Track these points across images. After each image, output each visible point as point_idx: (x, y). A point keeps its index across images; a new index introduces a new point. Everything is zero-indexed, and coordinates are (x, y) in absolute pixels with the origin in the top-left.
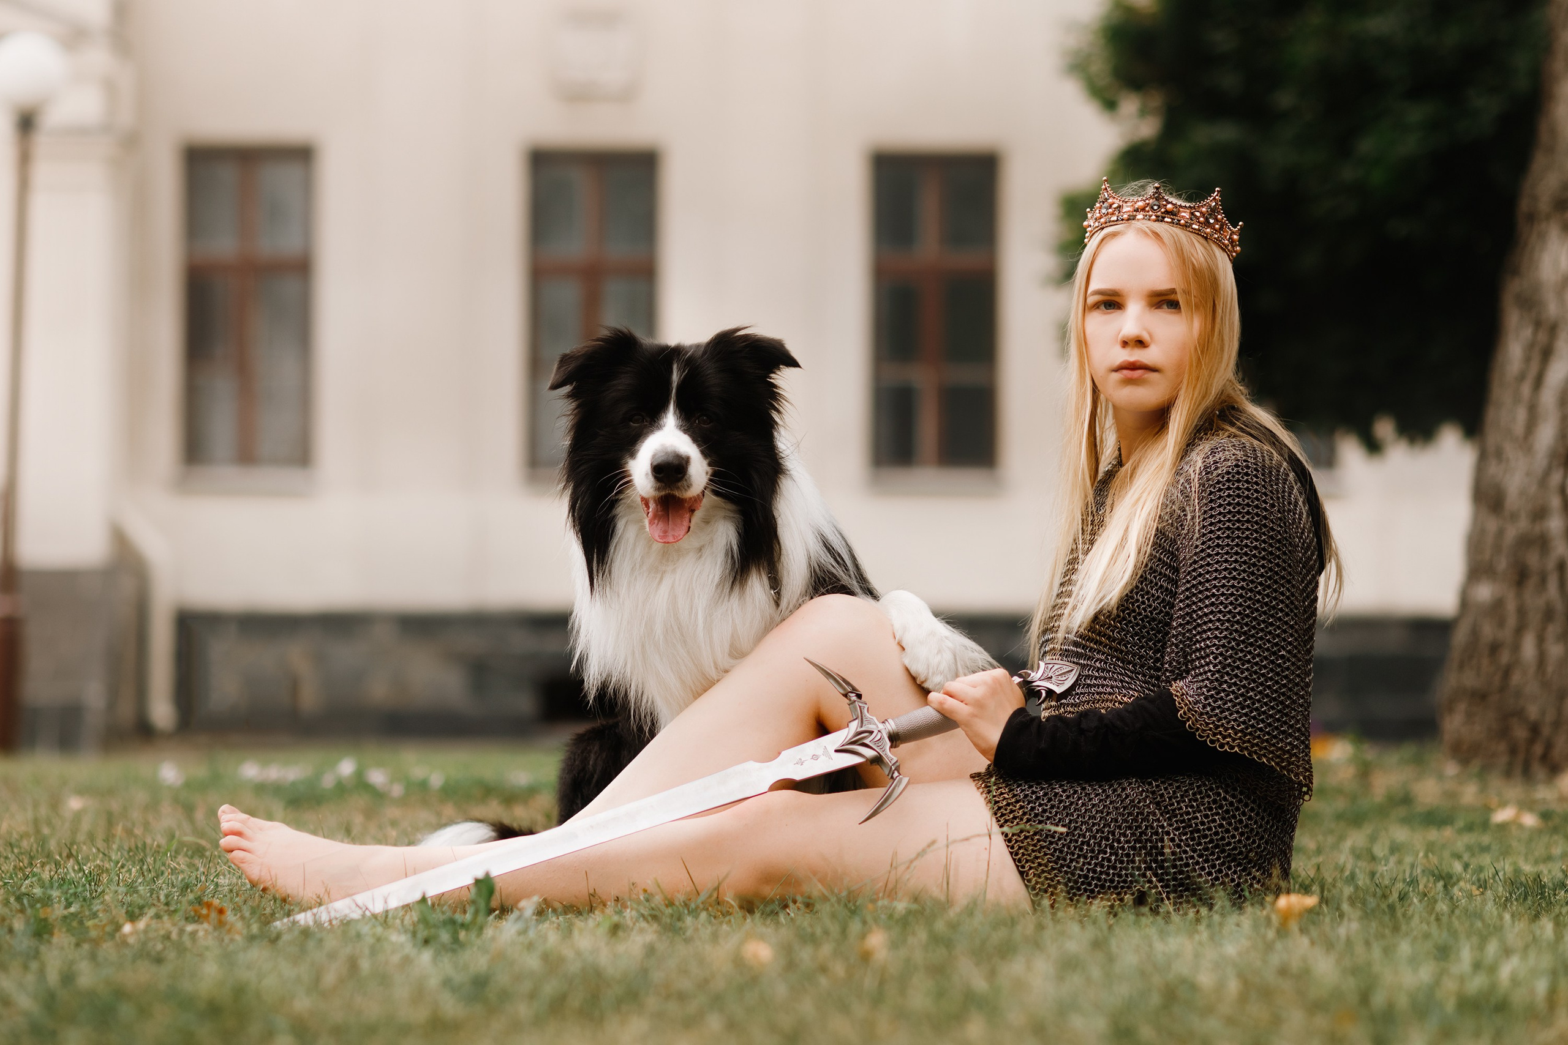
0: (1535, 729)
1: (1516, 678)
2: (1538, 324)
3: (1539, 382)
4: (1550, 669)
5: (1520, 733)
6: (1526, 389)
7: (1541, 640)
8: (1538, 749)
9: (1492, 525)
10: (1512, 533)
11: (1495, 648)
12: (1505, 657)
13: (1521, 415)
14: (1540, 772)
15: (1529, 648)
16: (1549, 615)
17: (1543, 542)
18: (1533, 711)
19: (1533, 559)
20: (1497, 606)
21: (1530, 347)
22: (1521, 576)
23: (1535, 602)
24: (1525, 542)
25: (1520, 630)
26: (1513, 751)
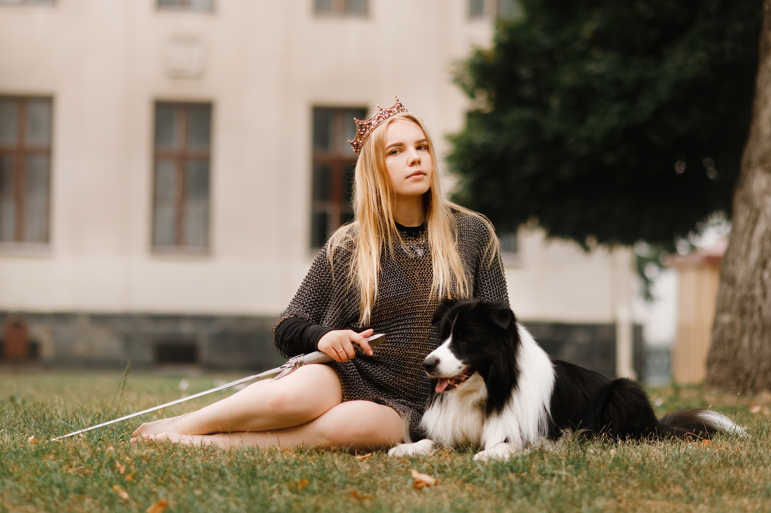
0: (748, 375)
1: (740, 355)
2: (752, 209)
3: (752, 233)
4: (755, 350)
5: (742, 377)
6: (746, 236)
7: (751, 339)
8: (749, 384)
9: (730, 292)
10: (739, 295)
11: (731, 342)
12: (735, 346)
13: (744, 247)
14: (750, 393)
15: (746, 341)
16: (754, 328)
17: (753, 299)
18: (747, 367)
19: (748, 305)
20: (732, 325)
21: (748, 219)
22: (743, 312)
23: (749, 323)
24: (744, 299)
25: (742, 334)
26: (738, 384)
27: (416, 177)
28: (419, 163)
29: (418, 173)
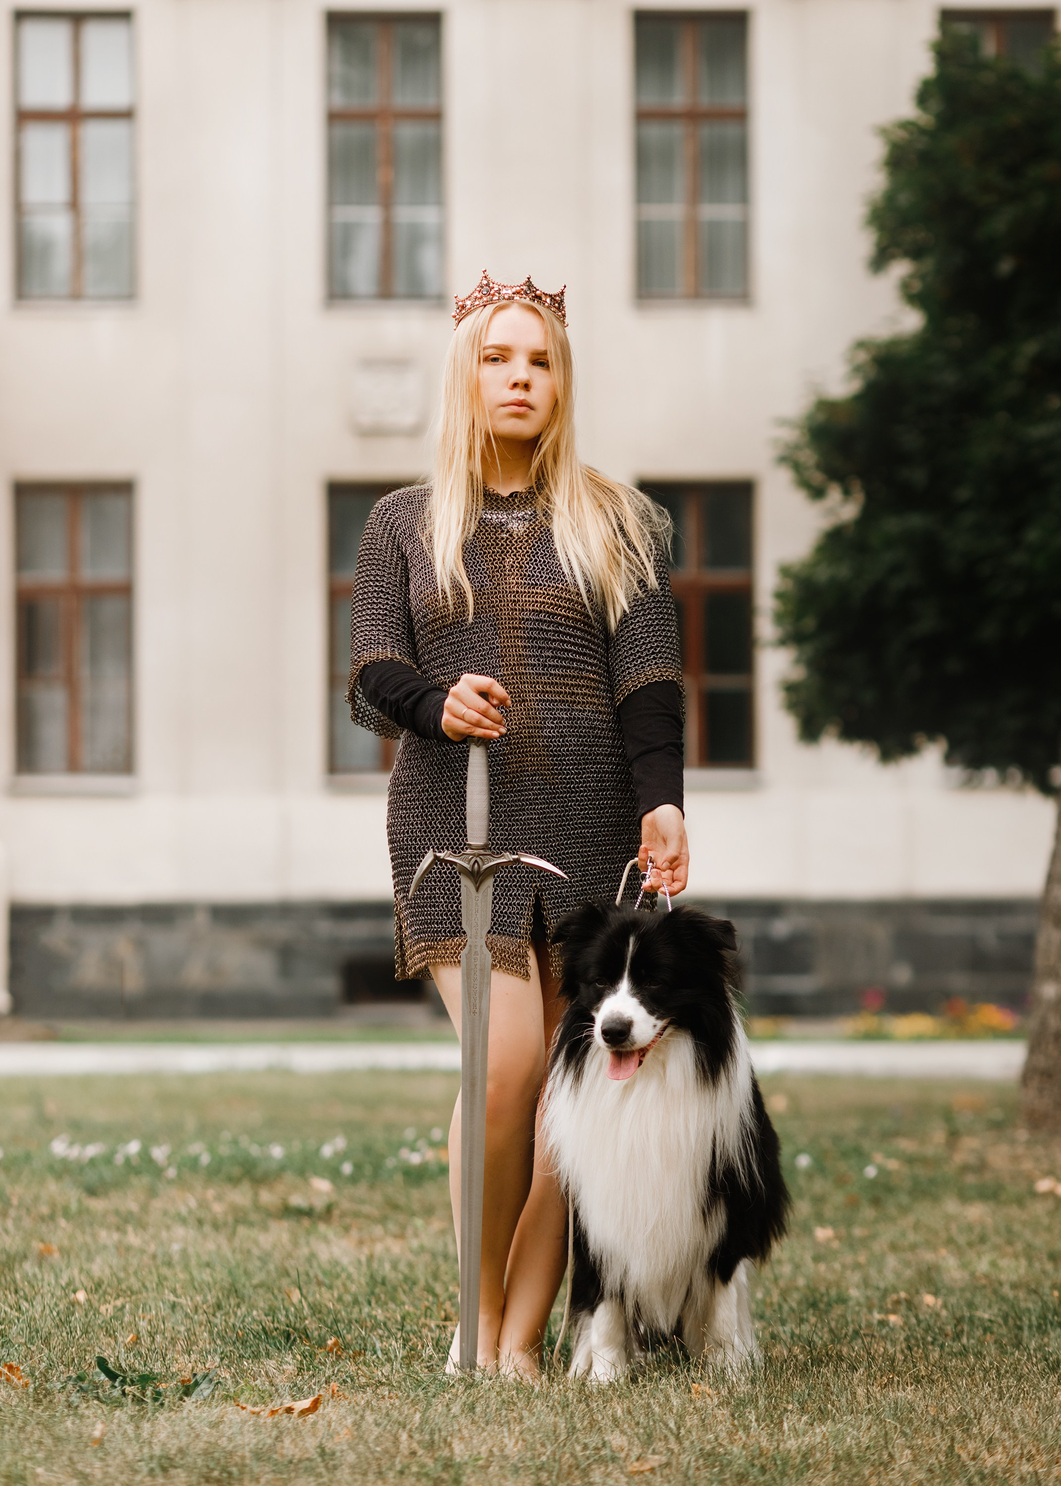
27: (516, 409)
28: (527, 387)
29: (521, 404)
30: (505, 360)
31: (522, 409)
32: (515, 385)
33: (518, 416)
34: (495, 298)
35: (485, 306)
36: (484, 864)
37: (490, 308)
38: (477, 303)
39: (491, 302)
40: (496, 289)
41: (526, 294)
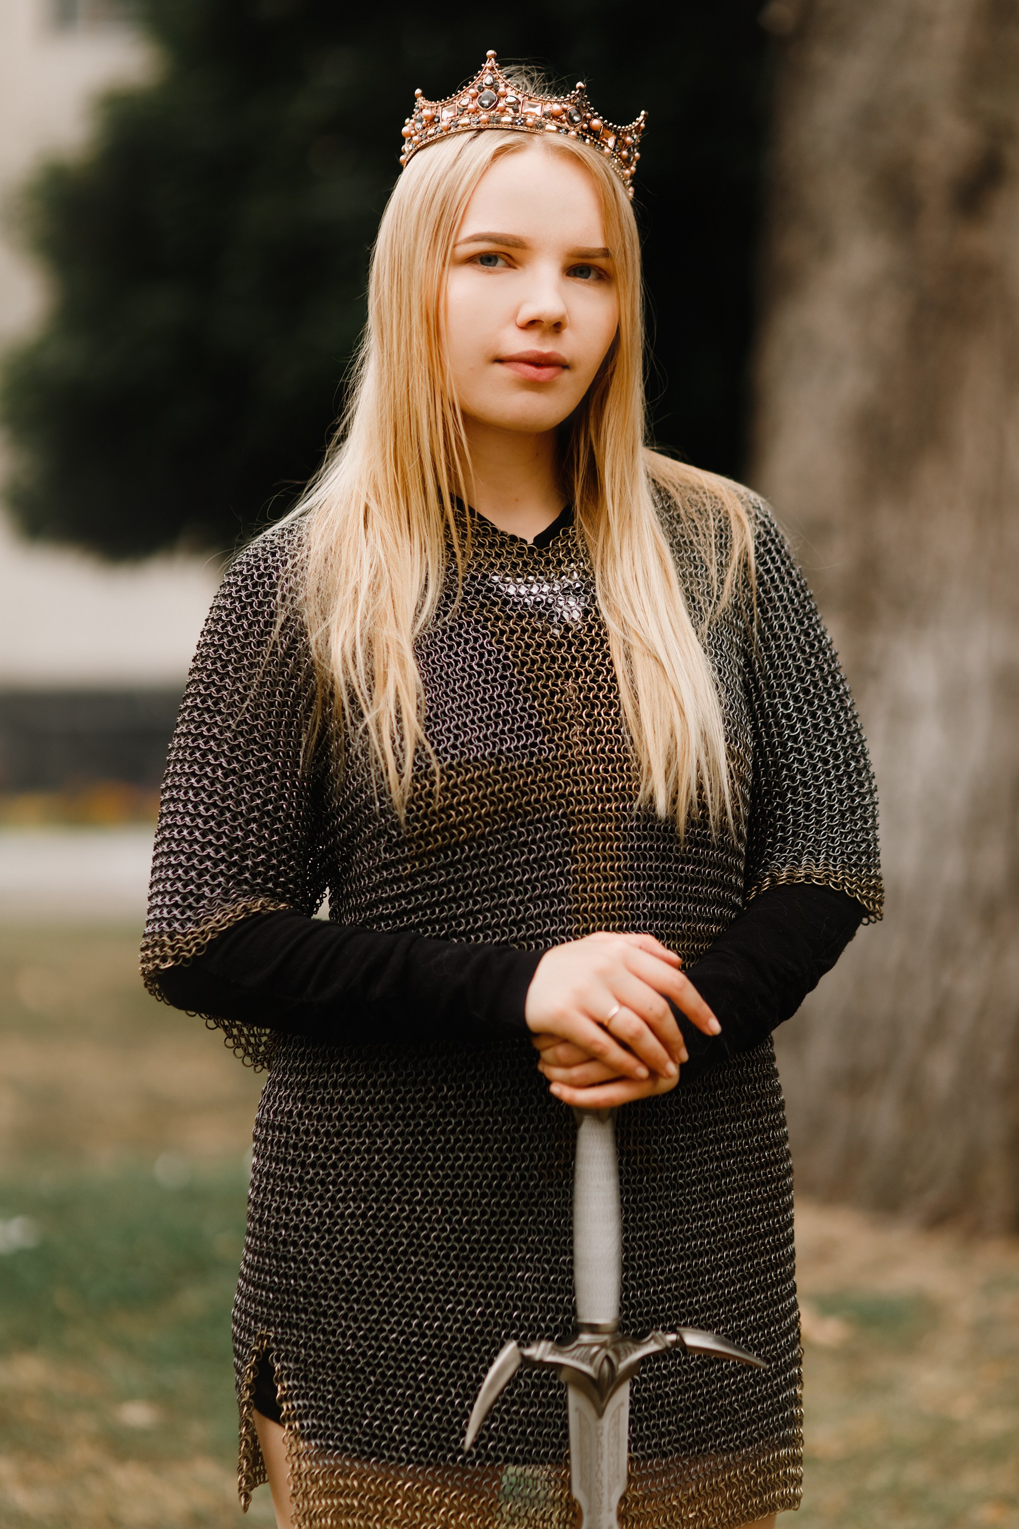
27: (531, 371)
28: (557, 327)
29: (539, 362)
30: (512, 263)
31: (545, 373)
32: (532, 324)
33: (534, 385)
34: (507, 119)
35: (480, 131)
36: (620, 1361)
37: (490, 142)
38: (465, 120)
39: (494, 125)
40: (511, 100)
41: (571, 121)
